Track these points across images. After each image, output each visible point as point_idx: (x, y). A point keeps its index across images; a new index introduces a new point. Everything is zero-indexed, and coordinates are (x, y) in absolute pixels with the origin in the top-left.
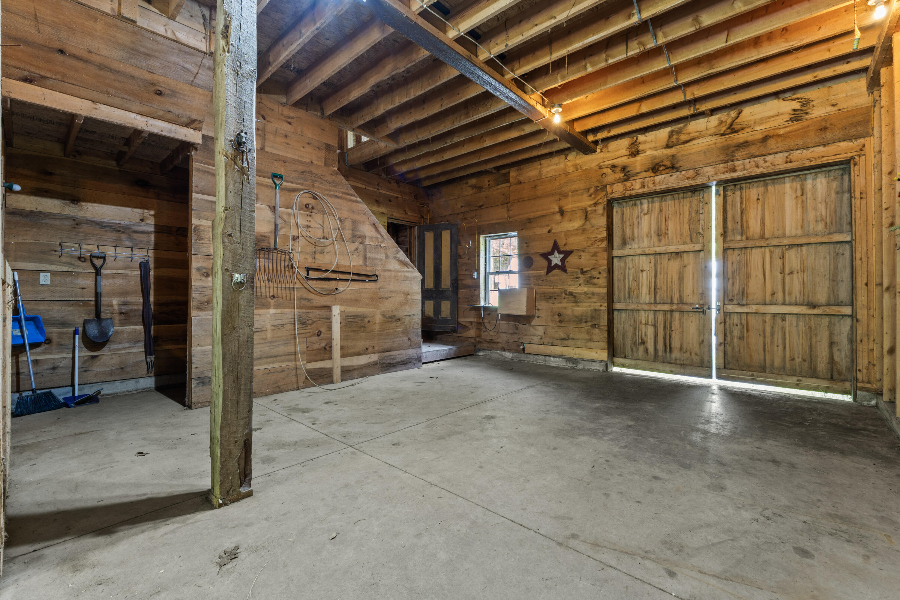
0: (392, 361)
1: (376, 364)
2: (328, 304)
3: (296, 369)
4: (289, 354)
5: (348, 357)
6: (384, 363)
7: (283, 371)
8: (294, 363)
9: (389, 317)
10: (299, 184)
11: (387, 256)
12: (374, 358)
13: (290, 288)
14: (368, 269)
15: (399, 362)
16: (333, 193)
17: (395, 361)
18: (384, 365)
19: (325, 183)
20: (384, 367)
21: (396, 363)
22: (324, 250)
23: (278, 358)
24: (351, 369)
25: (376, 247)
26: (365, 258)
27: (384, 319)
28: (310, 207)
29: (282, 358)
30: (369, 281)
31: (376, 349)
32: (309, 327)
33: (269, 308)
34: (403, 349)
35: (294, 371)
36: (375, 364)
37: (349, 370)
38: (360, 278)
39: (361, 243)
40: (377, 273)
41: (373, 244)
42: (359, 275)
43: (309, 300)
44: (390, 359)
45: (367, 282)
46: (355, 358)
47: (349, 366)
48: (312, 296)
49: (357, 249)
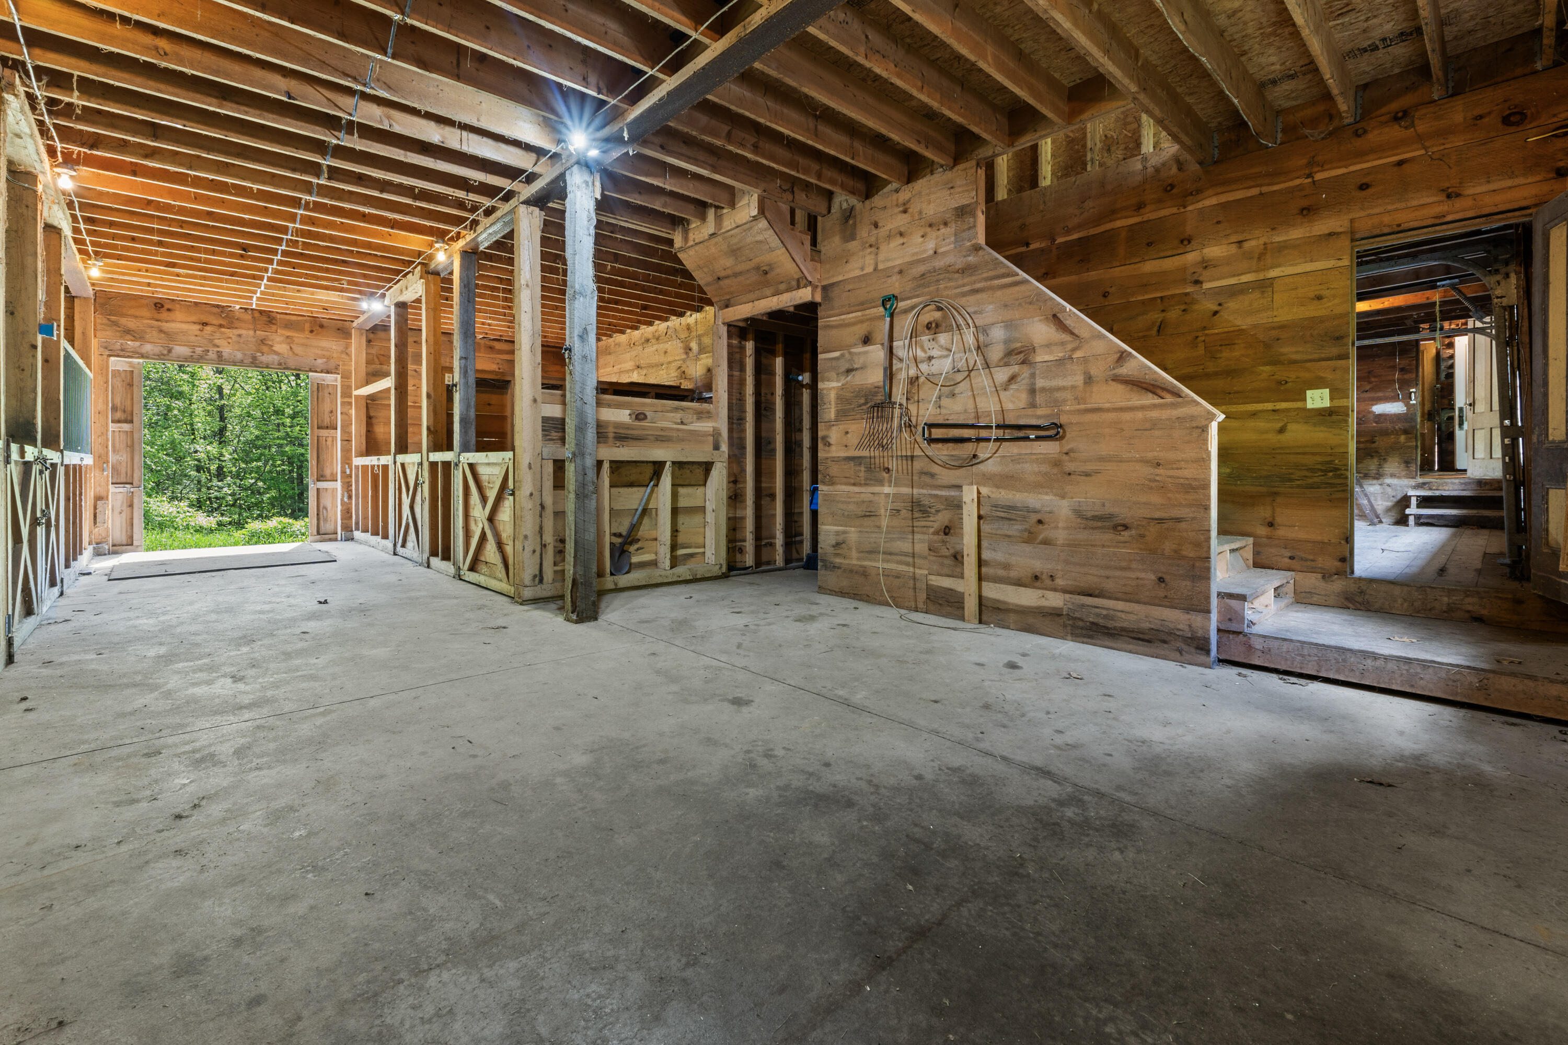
0: (1101, 622)
1: (1059, 615)
2: (958, 482)
3: (914, 578)
4: (906, 554)
5: (996, 582)
6: (1081, 619)
7: (897, 577)
8: (911, 569)
9: (1095, 518)
10: (917, 296)
11: (1090, 378)
12: (1055, 600)
13: (906, 456)
14: (1040, 412)
15: (1123, 629)
16: (967, 288)
17: (1110, 624)
18: (1081, 624)
19: (956, 275)
20: (1078, 627)
21: (1115, 628)
22: (954, 390)
23: (893, 557)
24: (1001, 607)
25: (1060, 362)
26: (1032, 391)
27: (1079, 520)
28: (934, 325)
29: (899, 558)
30: (1036, 437)
31: (1060, 582)
32: (931, 519)
33: (883, 486)
34: (1138, 602)
35: (912, 582)
36: (1055, 614)
37: (999, 609)
38: (1021, 434)
39: (1023, 362)
40: (1063, 419)
41: (1052, 358)
42: (1019, 427)
43: (932, 475)
44: (1098, 615)
45: (1032, 440)
46: (1010, 589)
47: (998, 601)
48: (936, 469)
49: (1012, 379)
